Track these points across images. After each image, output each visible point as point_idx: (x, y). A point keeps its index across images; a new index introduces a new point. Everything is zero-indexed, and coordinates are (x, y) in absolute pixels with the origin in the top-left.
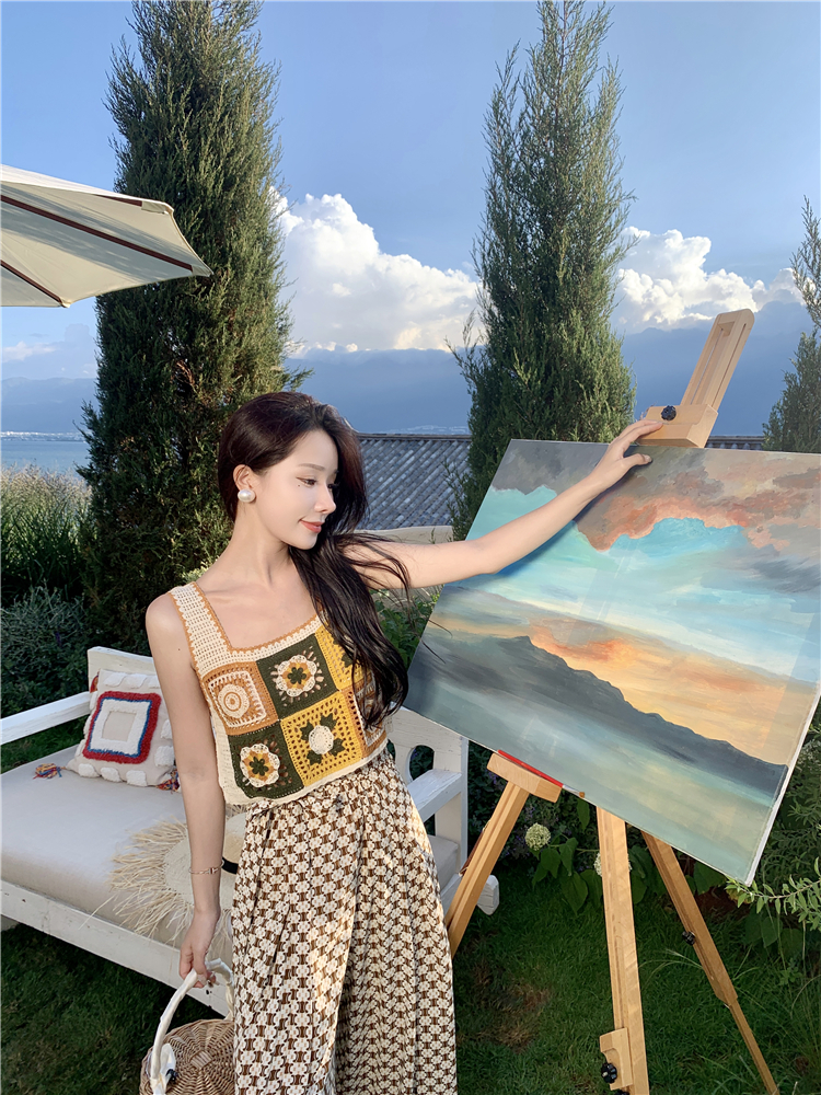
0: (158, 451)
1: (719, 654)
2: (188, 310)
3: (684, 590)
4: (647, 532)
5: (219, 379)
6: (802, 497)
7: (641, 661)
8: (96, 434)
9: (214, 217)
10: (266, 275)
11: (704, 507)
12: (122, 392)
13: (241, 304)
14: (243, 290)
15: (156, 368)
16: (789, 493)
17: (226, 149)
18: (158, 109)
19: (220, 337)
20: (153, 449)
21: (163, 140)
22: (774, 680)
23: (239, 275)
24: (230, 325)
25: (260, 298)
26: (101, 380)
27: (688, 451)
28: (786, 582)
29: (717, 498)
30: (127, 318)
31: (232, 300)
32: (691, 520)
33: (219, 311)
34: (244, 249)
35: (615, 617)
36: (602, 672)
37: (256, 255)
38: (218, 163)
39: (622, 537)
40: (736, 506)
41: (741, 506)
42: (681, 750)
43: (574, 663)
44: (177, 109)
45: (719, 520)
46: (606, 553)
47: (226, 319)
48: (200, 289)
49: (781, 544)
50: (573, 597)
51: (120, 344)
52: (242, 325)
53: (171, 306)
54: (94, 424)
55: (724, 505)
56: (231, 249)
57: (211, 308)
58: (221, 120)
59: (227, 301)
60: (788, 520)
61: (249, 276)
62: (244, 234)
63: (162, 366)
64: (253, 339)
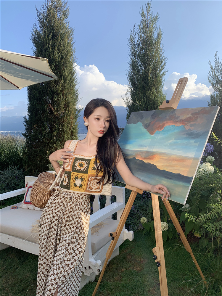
0: (44, 128)
1: (178, 155)
2: (52, 91)
3: (171, 141)
4: (163, 129)
5: (60, 109)
6: (197, 117)
7: (161, 159)
8: (27, 124)
9: (58, 67)
10: (72, 82)
11: (175, 122)
12: (34, 113)
13: (66, 89)
14: (66, 85)
15: (43, 106)
16: (194, 117)
17: (61, 49)
18: (43, 39)
19: (60, 98)
20: (42, 127)
21: (45, 47)
22: (190, 158)
23: (65, 81)
24: (63, 95)
25: (71, 88)
26: (28, 110)
27: (172, 110)
28: (193, 136)
29: (178, 120)
30: (35, 93)
31: (63, 89)
32: (172, 125)
33: (60, 91)
34: (66, 75)
35: (155, 150)
36: (152, 162)
37: (69, 76)
38: (59, 53)
39: (157, 131)
40: (182, 121)
41: (184, 121)
42: (170, 177)
43: (145, 161)
44: (49, 39)
45: (179, 125)
46: (153, 135)
47: (62, 93)
48: (55, 85)
49: (192, 128)
50: (146, 146)
51: (34, 100)
52: (66, 95)
53: (47, 90)
54: (27, 122)
55: (180, 121)
56: (63, 75)
57: (58, 90)
58: (60, 42)
59: (62, 88)
60: (194, 123)
61: (68, 82)
62: (66, 71)
63: (45, 105)
64: (69, 98)
